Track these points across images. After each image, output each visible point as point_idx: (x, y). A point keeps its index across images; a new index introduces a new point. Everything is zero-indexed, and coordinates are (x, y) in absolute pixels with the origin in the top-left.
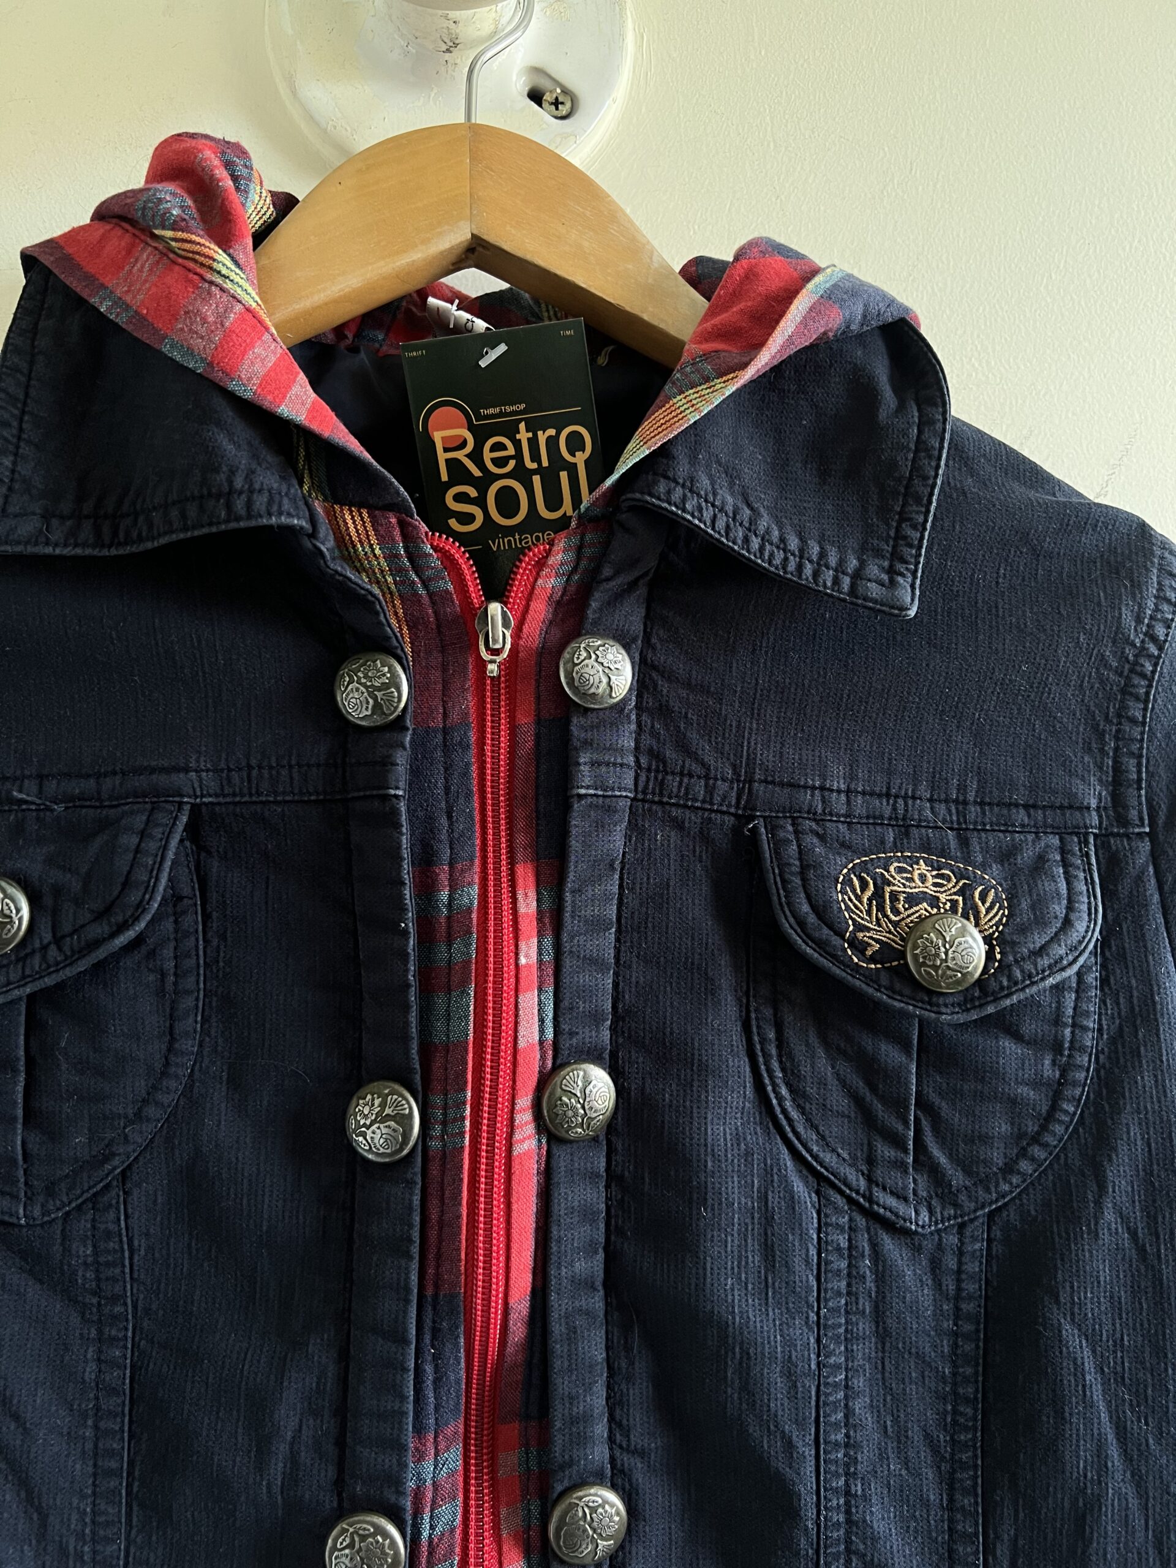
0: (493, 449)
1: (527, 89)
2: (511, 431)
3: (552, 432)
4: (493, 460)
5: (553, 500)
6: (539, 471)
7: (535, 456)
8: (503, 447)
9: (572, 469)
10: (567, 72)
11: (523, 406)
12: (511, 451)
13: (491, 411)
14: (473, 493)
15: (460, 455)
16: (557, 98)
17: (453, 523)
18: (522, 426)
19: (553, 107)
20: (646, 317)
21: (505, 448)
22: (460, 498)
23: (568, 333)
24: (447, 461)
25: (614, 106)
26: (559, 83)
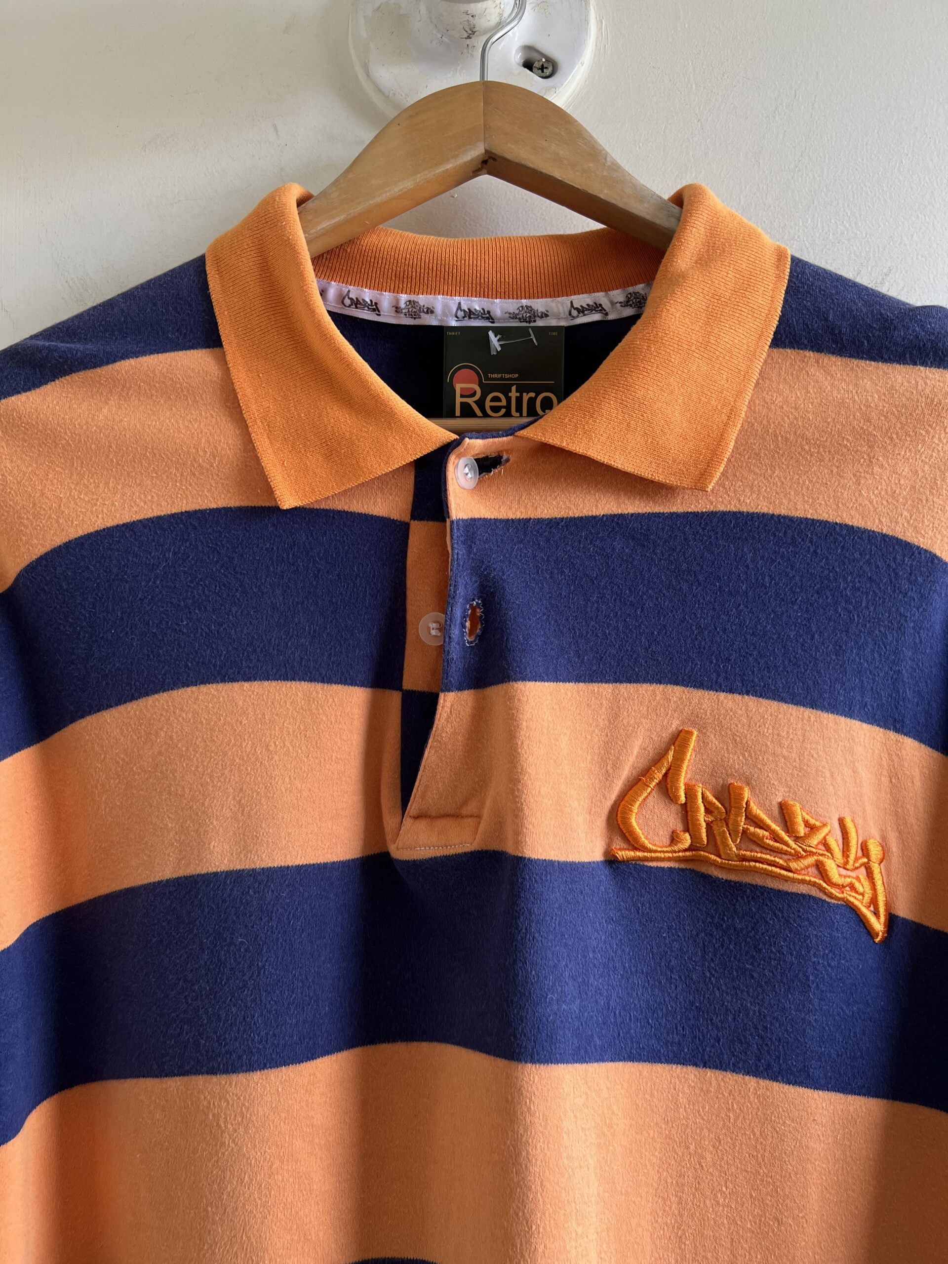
1: (522, 61)
10: (549, 47)
16: (543, 65)
19: (540, 71)
25: (583, 68)
26: (543, 55)
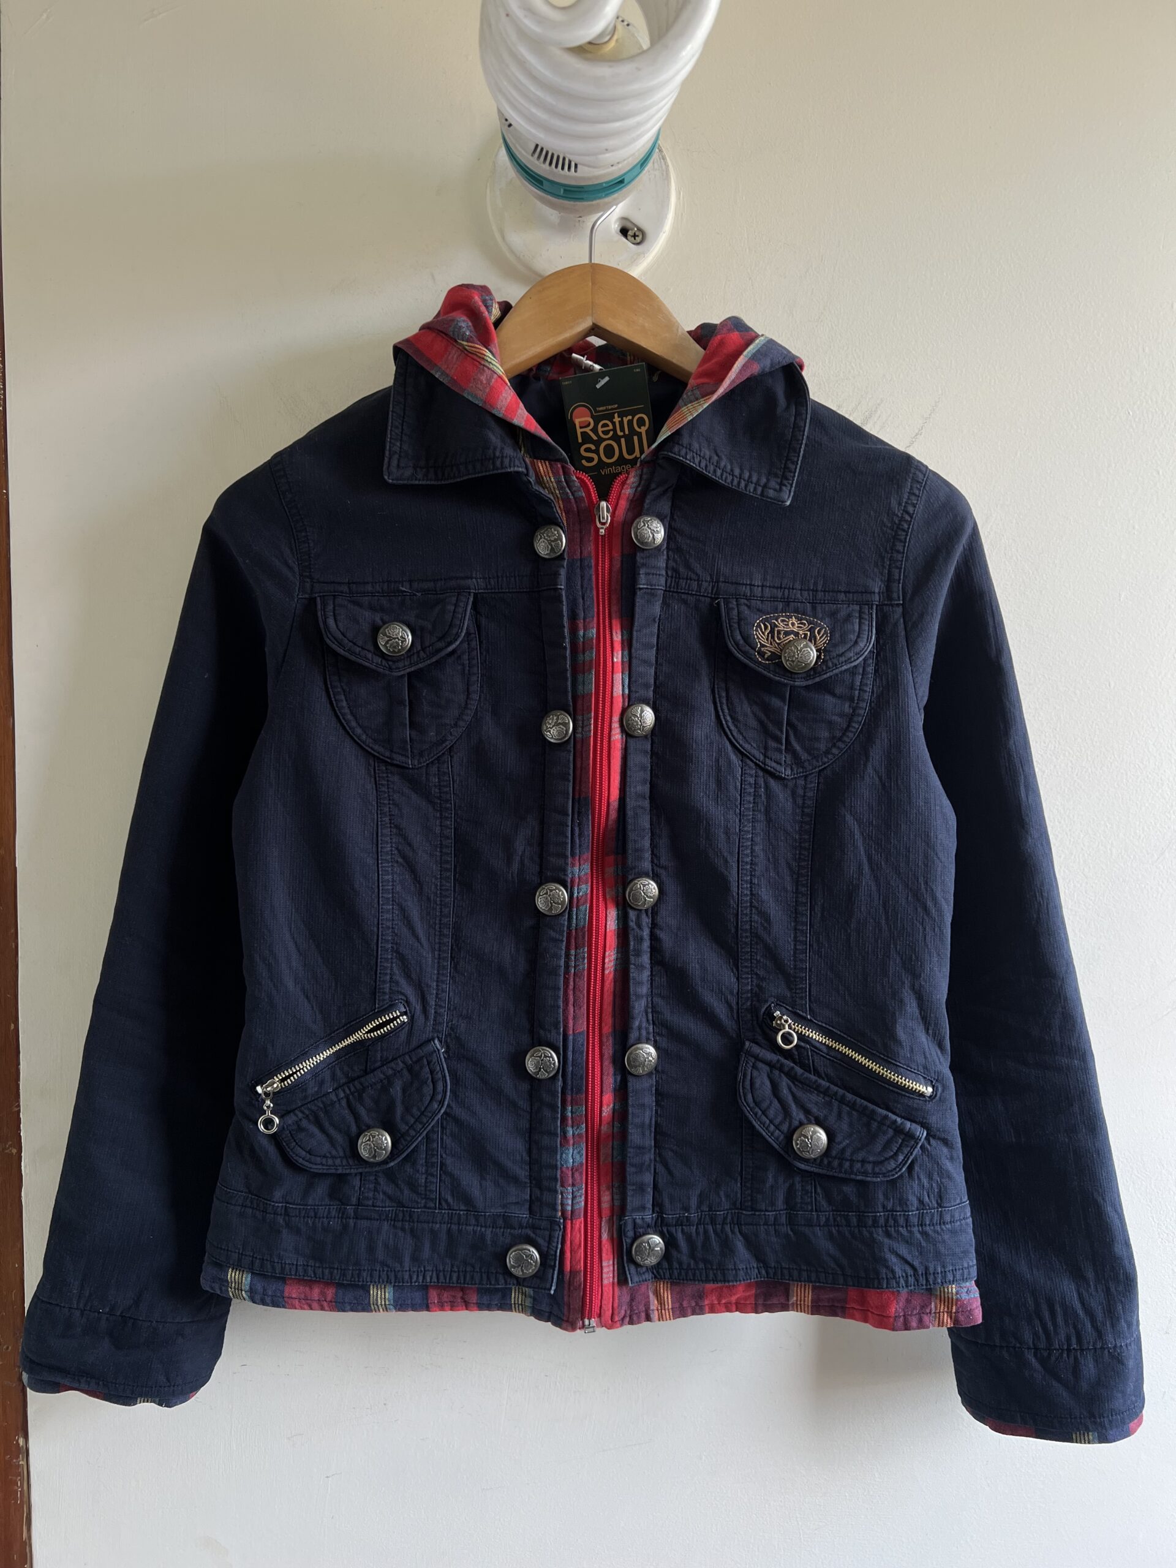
0: (602, 427)
1: (619, 228)
2: (610, 417)
3: (630, 417)
4: (603, 432)
5: (631, 451)
6: (624, 436)
7: (622, 429)
8: (607, 425)
9: (639, 435)
10: (640, 219)
11: (616, 406)
12: (611, 427)
13: (601, 409)
14: (593, 447)
15: (587, 430)
16: (634, 234)
17: (584, 462)
18: (616, 415)
19: (633, 238)
20: (674, 361)
21: (608, 426)
22: (588, 450)
23: (637, 370)
24: (581, 433)
25: (664, 235)
26: (636, 226)
